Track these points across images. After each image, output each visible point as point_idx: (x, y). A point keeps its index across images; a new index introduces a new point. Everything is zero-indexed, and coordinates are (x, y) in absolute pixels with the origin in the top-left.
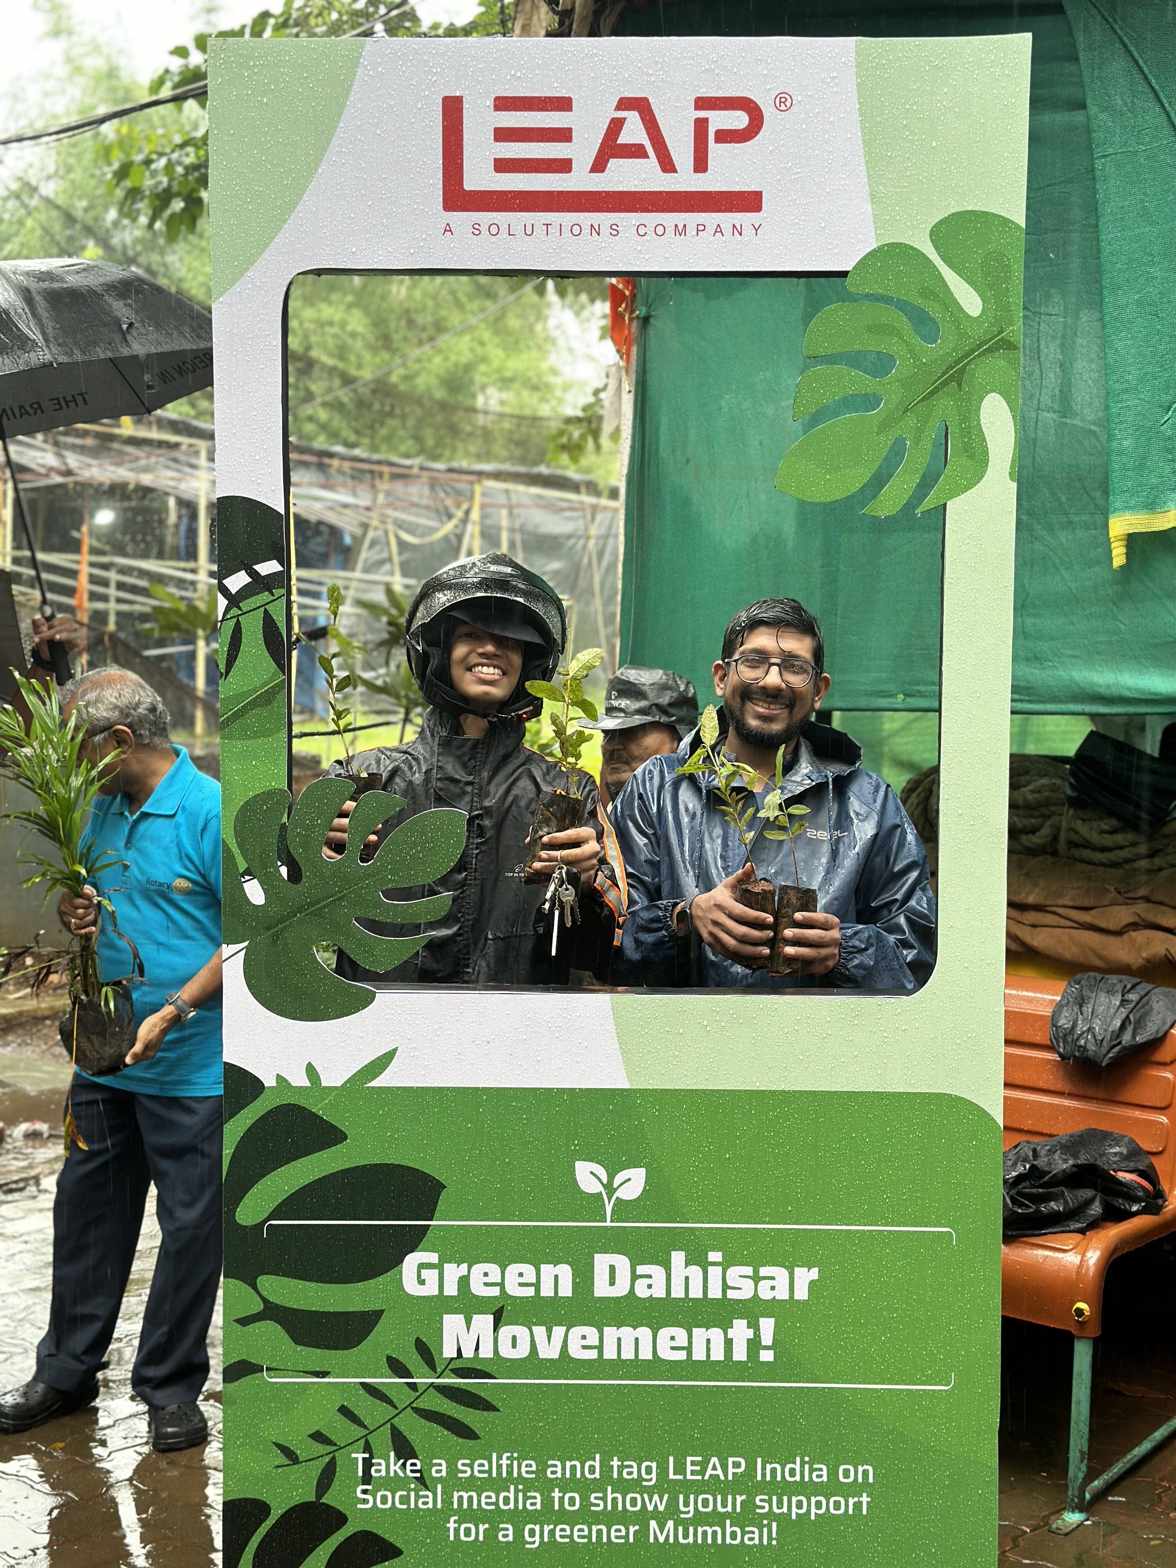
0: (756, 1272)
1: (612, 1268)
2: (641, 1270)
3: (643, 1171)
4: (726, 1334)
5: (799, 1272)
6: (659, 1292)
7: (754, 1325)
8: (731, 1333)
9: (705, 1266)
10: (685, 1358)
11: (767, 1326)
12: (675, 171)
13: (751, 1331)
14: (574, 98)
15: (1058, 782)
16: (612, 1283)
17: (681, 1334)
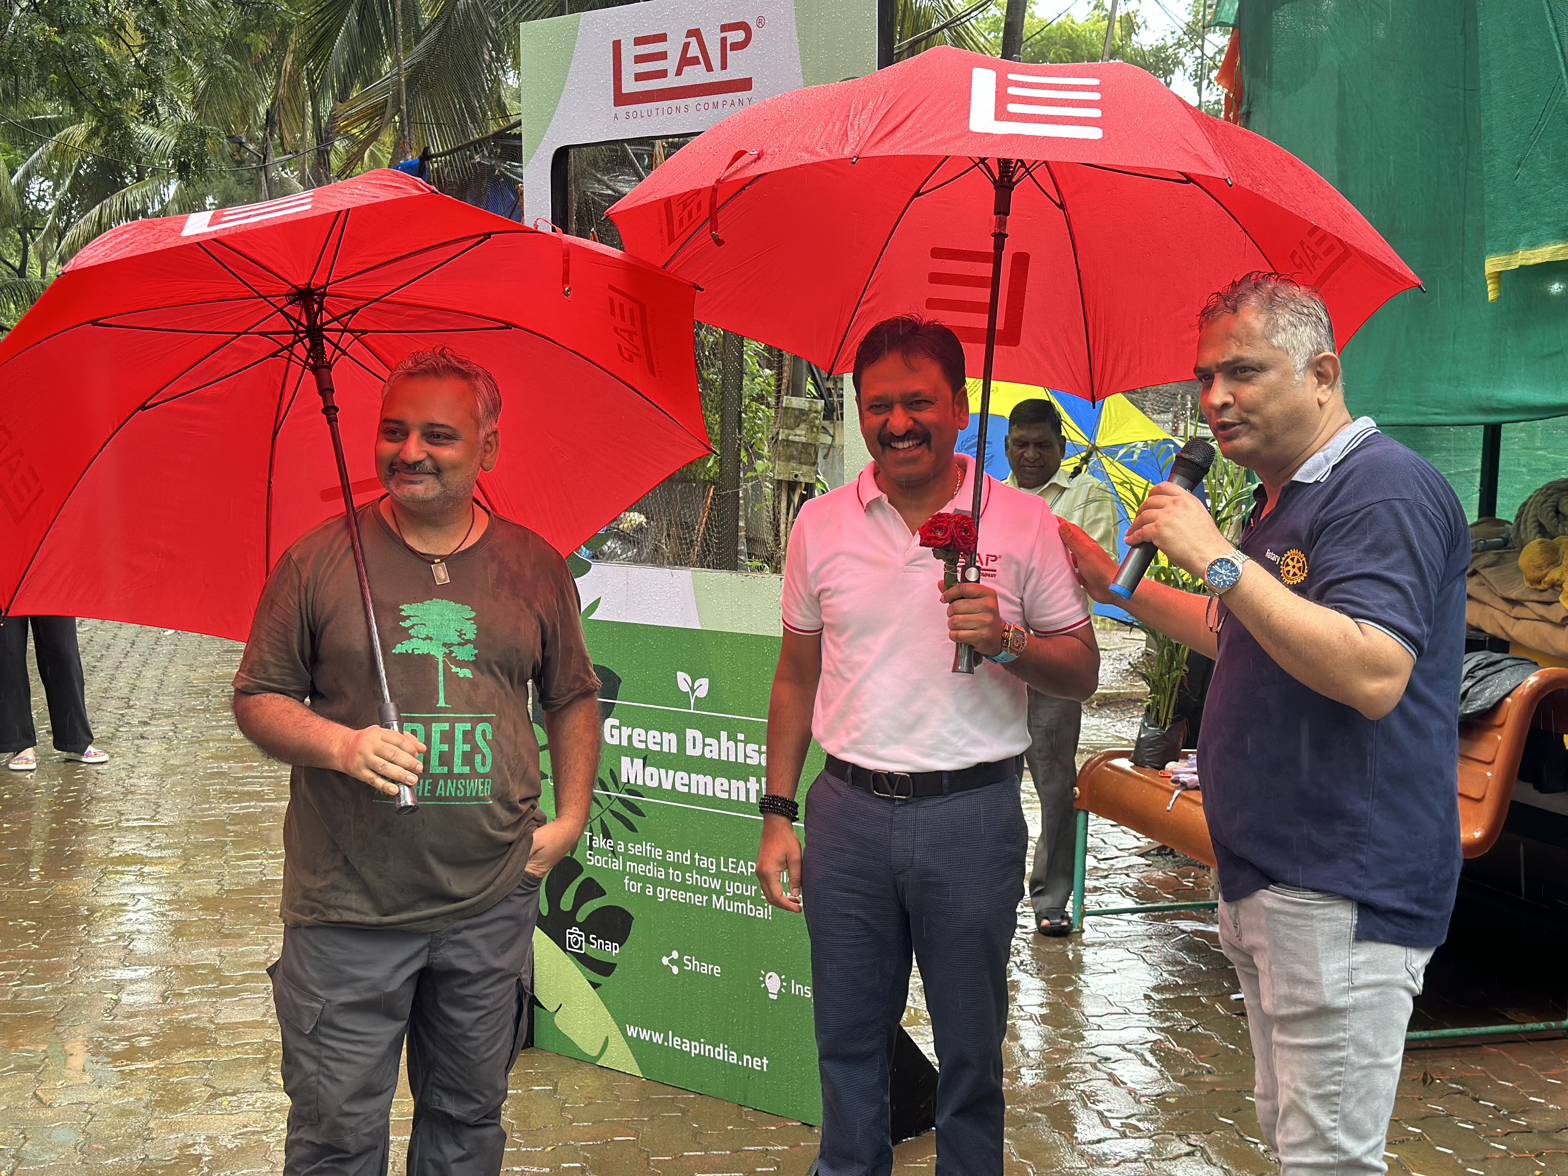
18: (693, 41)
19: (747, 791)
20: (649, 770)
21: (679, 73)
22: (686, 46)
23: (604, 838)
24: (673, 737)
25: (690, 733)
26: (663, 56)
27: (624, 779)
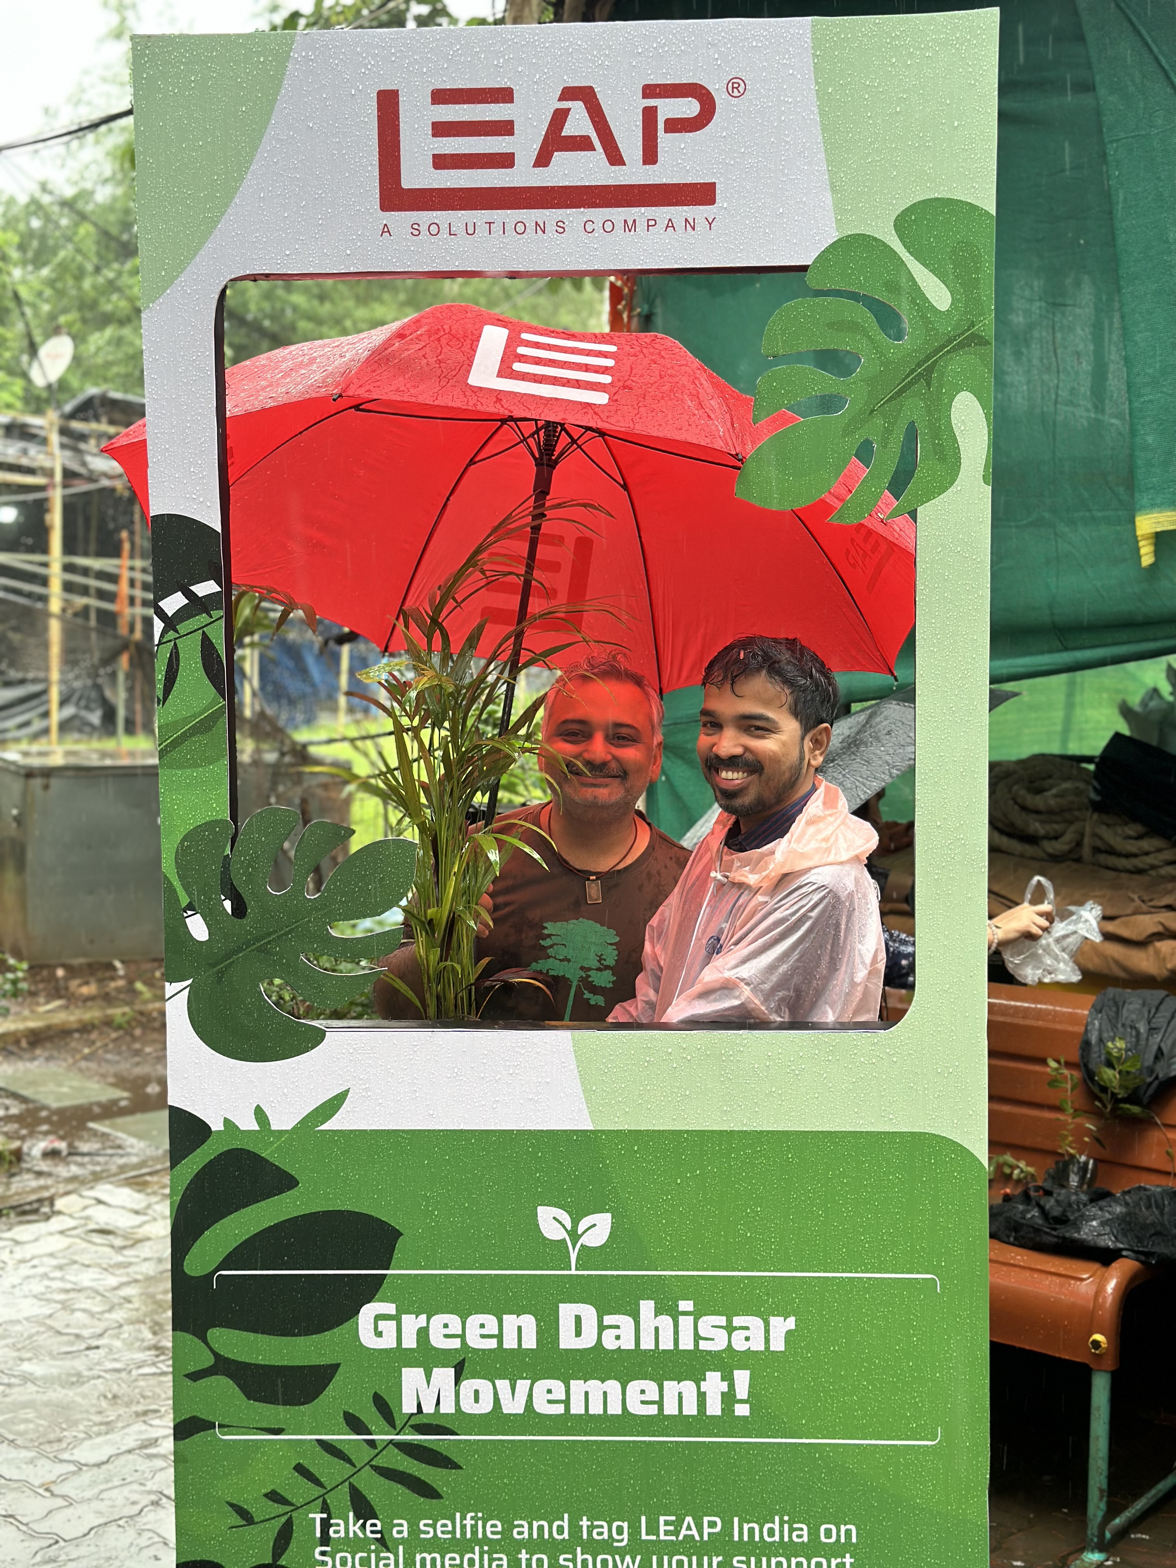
0: (729, 1321)
1: (578, 1319)
2: (608, 1320)
3: (609, 1216)
4: (699, 1388)
5: (774, 1321)
6: (628, 1344)
7: (728, 1378)
8: (704, 1386)
9: (675, 1315)
10: (656, 1412)
11: (742, 1378)
12: (624, 164)
13: (726, 1383)
14: (516, 88)
15: (1082, 785)
16: (578, 1334)
17: (651, 1387)
18: (578, 109)
19: (702, 1397)
20: (468, 1386)
21: (543, 160)
22: (560, 117)
23: (357, 1517)
24: (528, 1322)
25: (567, 1312)
26: (505, 128)
27: (408, 1407)
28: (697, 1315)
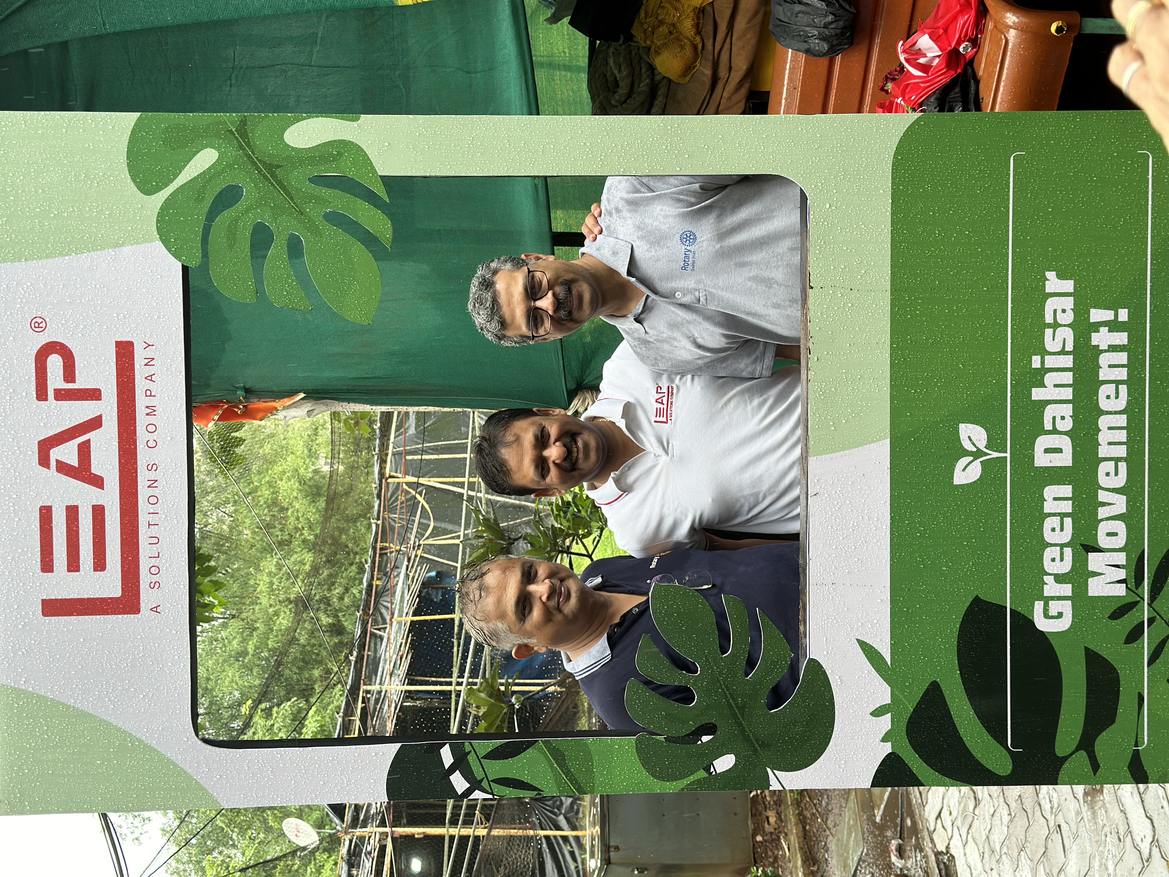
0: (1049, 326)
1: (1047, 451)
2: (1048, 426)
3: (962, 426)
5: (1049, 289)
6: (1067, 410)
7: (1096, 327)
8: (1103, 346)
9: (1044, 370)
10: (1125, 386)
12: (100, 417)
13: (1101, 329)
16: (1059, 451)
17: (1105, 390)
18: (56, 454)
19: (1113, 348)
20: (1103, 541)
21: (98, 482)
22: (63, 468)
24: (1050, 492)
25: (1041, 460)
26: (72, 512)
27: (1121, 590)
28: (1044, 352)
